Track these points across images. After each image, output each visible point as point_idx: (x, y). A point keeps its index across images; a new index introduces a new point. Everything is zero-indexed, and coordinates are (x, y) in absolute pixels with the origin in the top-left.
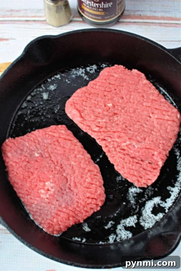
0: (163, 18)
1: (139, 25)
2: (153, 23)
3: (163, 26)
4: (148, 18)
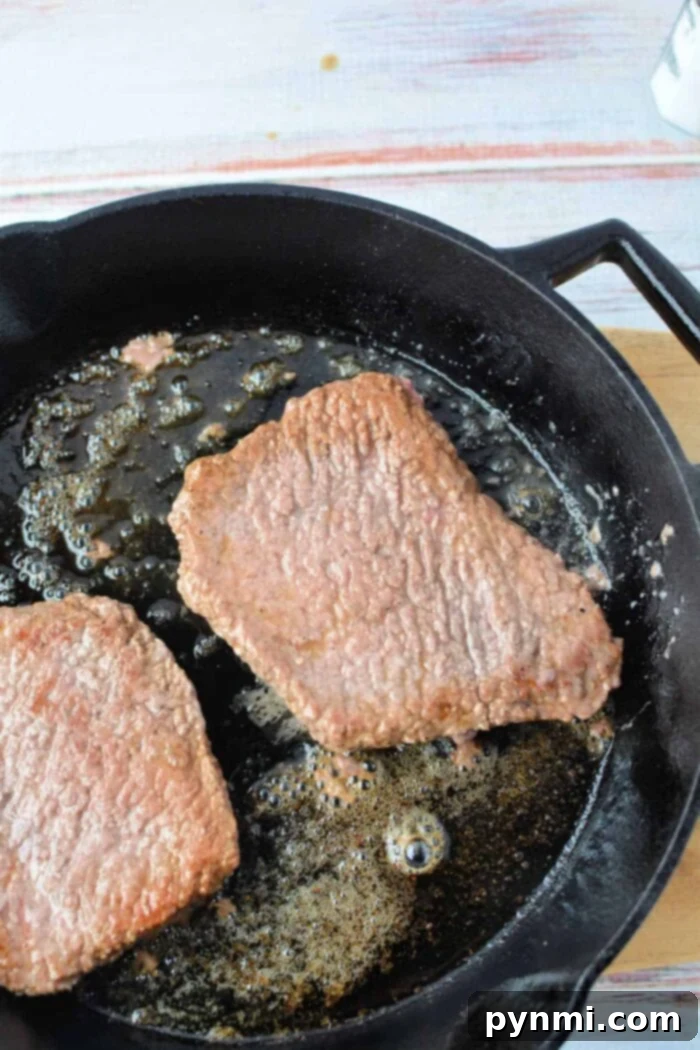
0: (553, 150)
1: (458, 181)
2: (512, 171)
3: (550, 179)
4: (493, 152)
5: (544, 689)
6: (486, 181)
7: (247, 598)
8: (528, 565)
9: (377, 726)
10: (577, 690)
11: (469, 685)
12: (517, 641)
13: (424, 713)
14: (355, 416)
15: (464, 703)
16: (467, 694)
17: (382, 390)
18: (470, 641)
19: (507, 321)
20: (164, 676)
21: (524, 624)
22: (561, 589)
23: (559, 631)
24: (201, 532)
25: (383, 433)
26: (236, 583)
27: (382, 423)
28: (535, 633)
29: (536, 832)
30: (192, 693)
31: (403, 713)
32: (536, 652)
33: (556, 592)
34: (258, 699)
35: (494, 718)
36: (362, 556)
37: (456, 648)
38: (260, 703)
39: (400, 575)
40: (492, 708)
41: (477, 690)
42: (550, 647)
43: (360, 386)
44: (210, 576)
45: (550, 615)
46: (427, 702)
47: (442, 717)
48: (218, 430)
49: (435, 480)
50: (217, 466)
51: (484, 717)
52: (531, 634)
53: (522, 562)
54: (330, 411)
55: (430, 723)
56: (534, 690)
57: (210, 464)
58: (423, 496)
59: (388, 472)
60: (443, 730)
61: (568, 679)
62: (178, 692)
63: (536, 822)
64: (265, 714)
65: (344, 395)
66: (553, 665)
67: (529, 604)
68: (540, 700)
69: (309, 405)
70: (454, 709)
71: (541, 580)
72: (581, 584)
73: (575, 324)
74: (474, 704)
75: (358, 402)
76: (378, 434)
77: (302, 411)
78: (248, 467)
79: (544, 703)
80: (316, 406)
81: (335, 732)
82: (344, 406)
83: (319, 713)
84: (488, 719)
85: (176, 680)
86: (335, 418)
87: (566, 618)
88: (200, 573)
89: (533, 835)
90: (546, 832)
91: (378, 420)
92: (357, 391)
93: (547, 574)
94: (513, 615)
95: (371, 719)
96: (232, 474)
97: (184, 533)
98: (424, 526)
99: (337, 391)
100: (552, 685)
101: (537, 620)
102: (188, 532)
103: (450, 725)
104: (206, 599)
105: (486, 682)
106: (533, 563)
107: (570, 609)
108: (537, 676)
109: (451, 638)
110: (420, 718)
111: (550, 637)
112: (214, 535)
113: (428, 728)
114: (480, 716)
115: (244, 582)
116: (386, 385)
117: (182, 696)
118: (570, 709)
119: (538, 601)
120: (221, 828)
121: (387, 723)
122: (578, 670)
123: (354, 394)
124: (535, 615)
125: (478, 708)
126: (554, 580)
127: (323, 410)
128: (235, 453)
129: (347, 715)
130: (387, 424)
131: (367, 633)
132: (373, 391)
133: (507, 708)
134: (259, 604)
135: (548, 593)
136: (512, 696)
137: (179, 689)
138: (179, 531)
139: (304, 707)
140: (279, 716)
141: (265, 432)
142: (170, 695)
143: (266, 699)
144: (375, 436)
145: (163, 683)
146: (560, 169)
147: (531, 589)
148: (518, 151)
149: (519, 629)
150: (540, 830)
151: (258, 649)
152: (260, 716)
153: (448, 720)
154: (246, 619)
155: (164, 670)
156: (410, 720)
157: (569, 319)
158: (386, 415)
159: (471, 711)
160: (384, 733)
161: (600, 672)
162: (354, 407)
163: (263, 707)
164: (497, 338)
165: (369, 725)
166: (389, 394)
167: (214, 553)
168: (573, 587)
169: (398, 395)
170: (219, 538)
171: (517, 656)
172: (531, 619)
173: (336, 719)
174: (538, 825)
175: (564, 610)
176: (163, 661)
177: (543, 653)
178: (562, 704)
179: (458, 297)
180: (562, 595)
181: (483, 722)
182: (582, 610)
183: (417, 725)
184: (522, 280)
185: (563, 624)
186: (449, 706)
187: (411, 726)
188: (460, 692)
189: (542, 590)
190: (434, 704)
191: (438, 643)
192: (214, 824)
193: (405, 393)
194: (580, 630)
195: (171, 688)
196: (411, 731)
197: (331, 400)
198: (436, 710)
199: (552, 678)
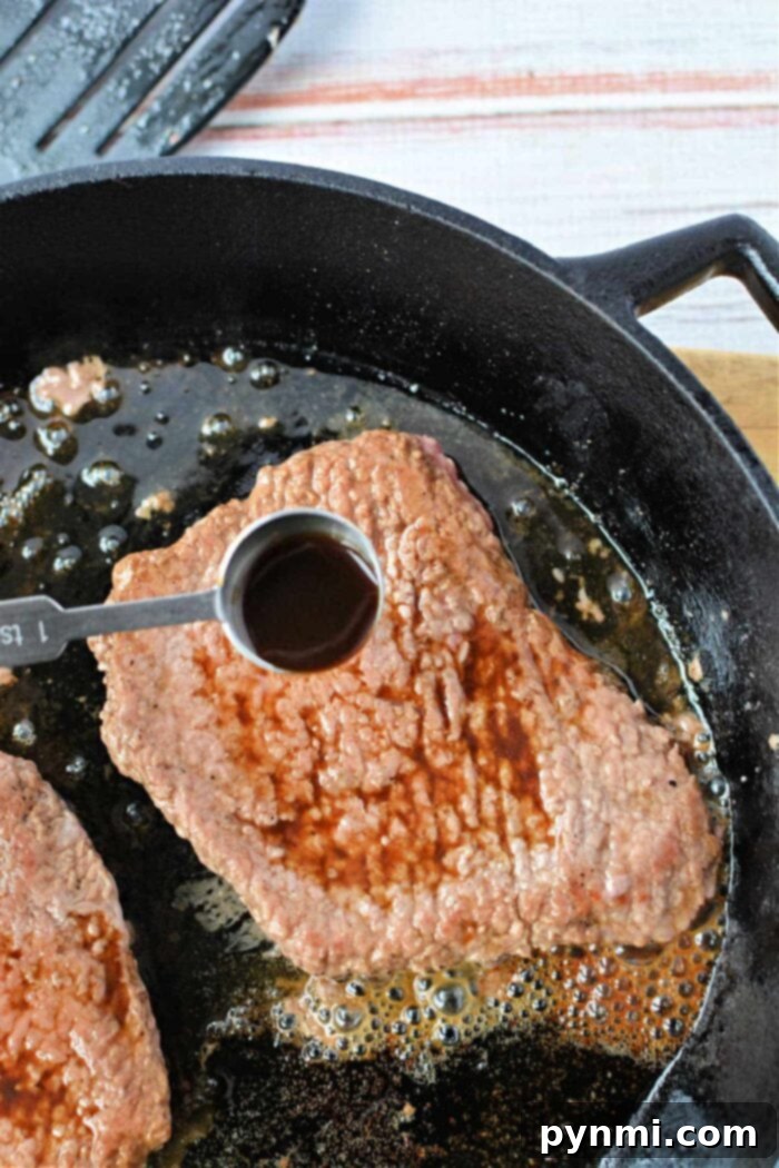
0: (659, 81)
1: (521, 127)
3: (657, 124)
4: (576, 84)
5: (611, 904)
6: (562, 126)
7: (194, 759)
8: (596, 716)
9: (372, 949)
10: (659, 905)
11: (504, 894)
12: (576, 830)
13: (439, 934)
14: (353, 495)
15: (496, 921)
16: (499, 909)
17: (392, 457)
18: (510, 827)
19: (574, 362)
20: (74, 868)
21: (587, 803)
22: (641, 752)
23: (637, 815)
24: (132, 663)
25: (393, 520)
26: (179, 737)
27: (392, 507)
28: (603, 816)
29: (593, 1095)
30: (112, 893)
31: (408, 933)
32: (604, 845)
33: (635, 756)
34: (210, 892)
35: (538, 943)
36: (358, 702)
37: (490, 837)
38: (211, 899)
39: (412, 729)
40: (536, 929)
41: (516, 901)
42: (624, 838)
43: (361, 451)
44: (142, 725)
45: (626, 790)
46: (443, 917)
47: (465, 940)
48: (163, 502)
49: (465, 590)
50: (155, 566)
51: (524, 941)
52: (597, 818)
53: (589, 712)
54: (317, 485)
55: (446, 947)
56: (598, 907)
57: (146, 563)
58: (449, 613)
59: (400, 575)
60: (462, 957)
61: (646, 890)
62: (92, 893)
63: (594, 1079)
64: (218, 915)
65: (336, 465)
66: (626, 870)
67: (595, 774)
68: (603, 918)
69: (287, 478)
70: (481, 929)
71: (613, 739)
72: (672, 743)
73: (671, 378)
74: (510, 923)
75: (359, 475)
76: (387, 520)
77: (278, 488)
78: (199, 566)
79: (609, 923)
80: (298, 480)
81: (313, 957)
82: (337, 481)
83: (290, 930)
84: (529, 942)
85: (90, 875)
86: (323, 498)
87: (647, 794)
88: (129, 722)
89: (589, 1098)
90: (608, 1094)
91: (386, 501)
92: (357, 459)
93: (623, 728)
94: (571, 790)
95: (364, 941)
96: (177, 578)
97: (108, 662)
98: (449, 658)
99: (328, 458)
100: (623, 899)
101: (605, 796)
102: (113, 661)
103: (474, 950)
104: (136, 759)
105: (528, 891)
106: (603, 713)
107: (654, 781)
108: (603, 886)
109: (482, 821)
110: (433, 941)
111: (623, 824)
112: (152, 666)
113: (444, 953)
114: (519, 940)
115: (189, 735)
116: (398, 452)
117: (97, 898)
118: (645, 929)
119: (607, 769)
120: (145, 1088)
121: (387, 947)
122: (659, 876)
123: (352, 464)
124: (603, 790)
125: (516, 928)
126: (632, 737)
127: (308, 484)
128: (181, 547)
129: (330, 932)
130: (398, 507)
131: (363, 811)
132: (380, 459)
133: (557, 931)
134: (209, 768)
135: (623, 757)
136: (564, 914)
137: (94, 887)
138: (103, 658)
139: (271, 918)
140: (236, 919)
141: (222, 517)
142: (81, 895)
143: (220, 893)
144: (382, 523)
145: (71, 879)
146: (669, 110)
147: (598, 752)
148: (611, 83)
149: (580, 810)
150: (598, 1092)
151: (206, 834)
152: (212, 917)
153: (472, 944)
154: (190, 789)
155: (75, 858)
156: (417, 944)
157: (663, 369)
158: (398, 496)
159: (507, 932)
160: (382, 960)
161: (693, 877)
162: (351, 482)
163: (215, 906)
164: (560, 384)
165: (361, 949)
166: (402, 464)
167: (149, 691)
168: (660, 747)
169: (415, 464)
170: (157, 671)
171: (575, 853)
172: (596, 795)
173: (314, 940)
174: (596, 1085)
175: (646, 783)
176: (73, 845)
177: (612, 845)
178: (634, 924)
179: (504, 323)
180: (642, 760)
181: (522, 947)
182: (673, 783)
183: (428, 950)
184: (594, 308)
185: (644, 802)
186: (475, 925)
187: (421, 950)
188: (491, 904)
189: (614, 753)
190: (452, 922)
191: (464, 827)
192: (137, 1082)
193: (426, 460)
194: (668, 814)
195: (83, 885)
196: (421, 957)
197: (318, 471)
198: (456, 930)
199: (622, 890)
